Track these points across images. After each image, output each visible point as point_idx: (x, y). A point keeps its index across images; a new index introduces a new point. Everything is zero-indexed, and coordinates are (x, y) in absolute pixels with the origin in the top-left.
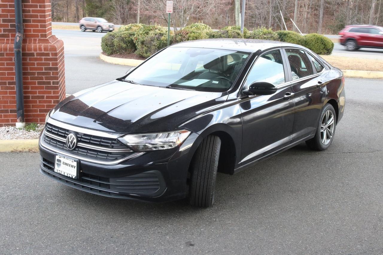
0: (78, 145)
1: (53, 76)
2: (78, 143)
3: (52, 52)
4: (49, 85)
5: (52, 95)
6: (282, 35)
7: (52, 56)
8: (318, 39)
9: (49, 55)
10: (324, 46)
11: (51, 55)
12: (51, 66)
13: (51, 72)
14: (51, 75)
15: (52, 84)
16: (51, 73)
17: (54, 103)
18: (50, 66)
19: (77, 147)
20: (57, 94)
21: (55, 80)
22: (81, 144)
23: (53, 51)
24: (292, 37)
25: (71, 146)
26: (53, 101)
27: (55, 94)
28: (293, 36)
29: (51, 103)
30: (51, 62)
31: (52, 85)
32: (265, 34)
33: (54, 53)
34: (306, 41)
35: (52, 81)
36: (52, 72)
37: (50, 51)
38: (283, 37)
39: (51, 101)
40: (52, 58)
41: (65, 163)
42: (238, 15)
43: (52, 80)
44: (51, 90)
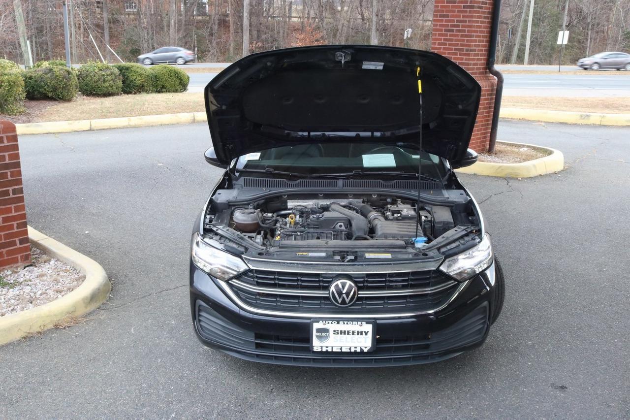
0: (359, 296)
1: (12, 179)
2: (359, 293)
3: (7, 135)
4: (6, 197)
5: (14, 214)
6: (123, 69)
7: (8, 142)
8: (171, 71)
9: (3, 141)
10: (179, 81)
11: (5, 141)
12: (7, 161)
13: (8, 172)
14: (10, 178)
15: (11, 194)
16: (9, 174)
17: (17, 229)
18: (5, 160)
19: (359, 299)
20: (22, 211)
21: (16, 185)
22: (363, 294)
23: (10, 132)
24: (137, 72)
25: (347, 301)
26: (15, 225)
27: (19, 211)
28: (139, 70)
29: (13, 229)
30: (6, 154)
31: (11, 196)
32: (101, 70)
33: (12, 136)
34: (156, 76)
35: (10, 189)
36: (10, 172)
37: (3, 134)
38: (124, 73)
39: (13, 225)
40: (7, 145)
41: (339, 332)
42: (25, 42)
43: (11, 186)
44: (10, 206)
